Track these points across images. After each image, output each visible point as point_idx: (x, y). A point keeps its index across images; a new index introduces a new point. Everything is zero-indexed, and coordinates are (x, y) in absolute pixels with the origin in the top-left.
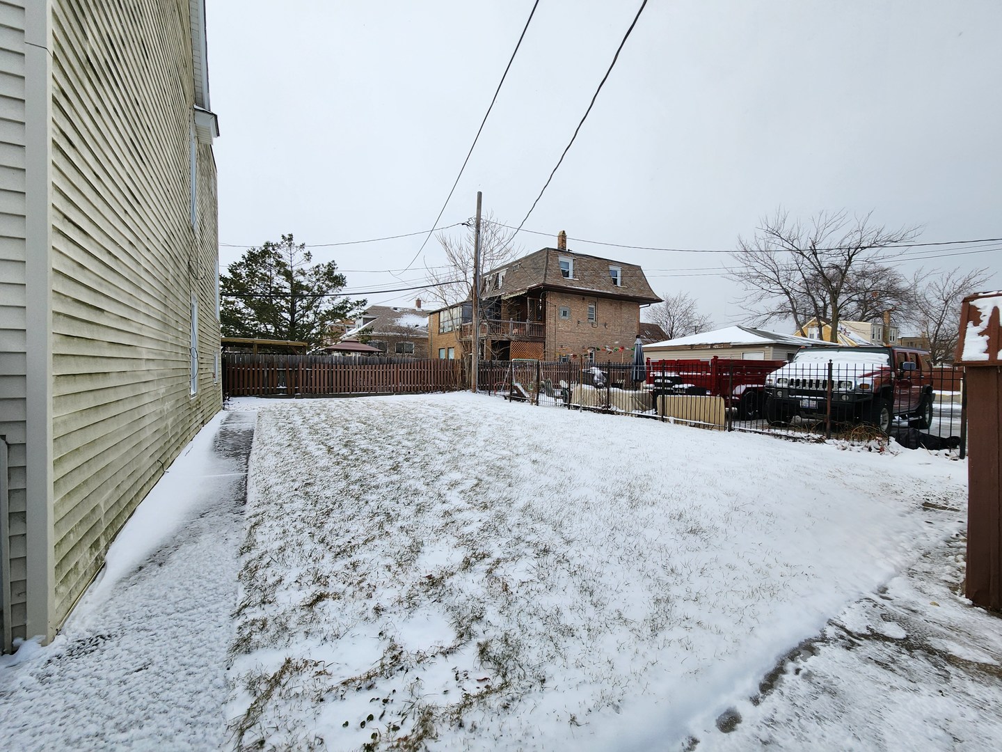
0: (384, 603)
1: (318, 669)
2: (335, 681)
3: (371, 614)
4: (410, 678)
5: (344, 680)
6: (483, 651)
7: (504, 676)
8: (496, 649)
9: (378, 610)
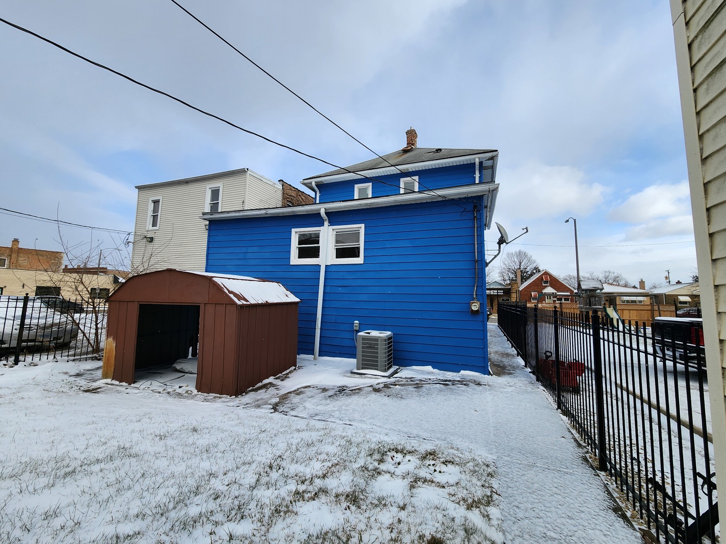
0: (395, 509)
1: (453, 498)
2: (447, 490)
3: (409, 508)
4: (417, 471)
5: (443, 489)
6: (381, 461)
7: (386, 452)
8: (377, 456)
9: (403, 508)
